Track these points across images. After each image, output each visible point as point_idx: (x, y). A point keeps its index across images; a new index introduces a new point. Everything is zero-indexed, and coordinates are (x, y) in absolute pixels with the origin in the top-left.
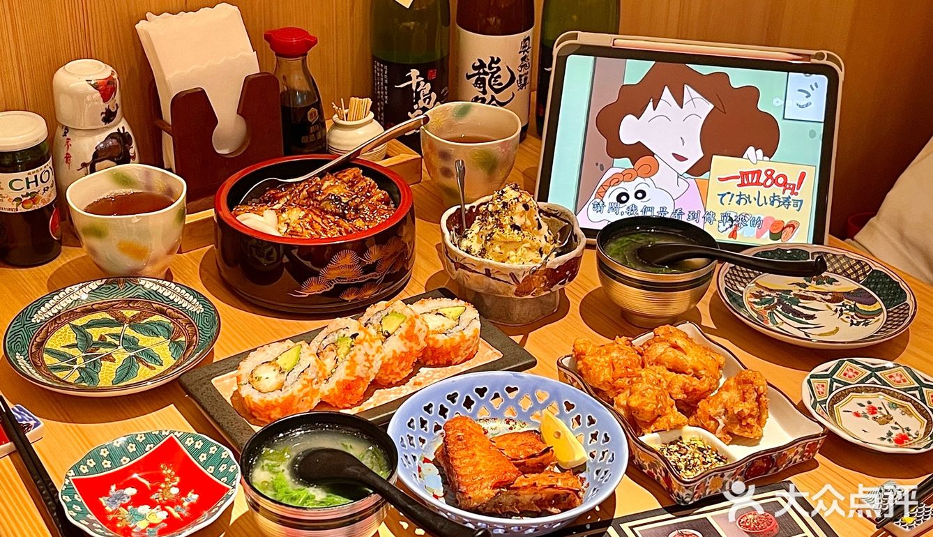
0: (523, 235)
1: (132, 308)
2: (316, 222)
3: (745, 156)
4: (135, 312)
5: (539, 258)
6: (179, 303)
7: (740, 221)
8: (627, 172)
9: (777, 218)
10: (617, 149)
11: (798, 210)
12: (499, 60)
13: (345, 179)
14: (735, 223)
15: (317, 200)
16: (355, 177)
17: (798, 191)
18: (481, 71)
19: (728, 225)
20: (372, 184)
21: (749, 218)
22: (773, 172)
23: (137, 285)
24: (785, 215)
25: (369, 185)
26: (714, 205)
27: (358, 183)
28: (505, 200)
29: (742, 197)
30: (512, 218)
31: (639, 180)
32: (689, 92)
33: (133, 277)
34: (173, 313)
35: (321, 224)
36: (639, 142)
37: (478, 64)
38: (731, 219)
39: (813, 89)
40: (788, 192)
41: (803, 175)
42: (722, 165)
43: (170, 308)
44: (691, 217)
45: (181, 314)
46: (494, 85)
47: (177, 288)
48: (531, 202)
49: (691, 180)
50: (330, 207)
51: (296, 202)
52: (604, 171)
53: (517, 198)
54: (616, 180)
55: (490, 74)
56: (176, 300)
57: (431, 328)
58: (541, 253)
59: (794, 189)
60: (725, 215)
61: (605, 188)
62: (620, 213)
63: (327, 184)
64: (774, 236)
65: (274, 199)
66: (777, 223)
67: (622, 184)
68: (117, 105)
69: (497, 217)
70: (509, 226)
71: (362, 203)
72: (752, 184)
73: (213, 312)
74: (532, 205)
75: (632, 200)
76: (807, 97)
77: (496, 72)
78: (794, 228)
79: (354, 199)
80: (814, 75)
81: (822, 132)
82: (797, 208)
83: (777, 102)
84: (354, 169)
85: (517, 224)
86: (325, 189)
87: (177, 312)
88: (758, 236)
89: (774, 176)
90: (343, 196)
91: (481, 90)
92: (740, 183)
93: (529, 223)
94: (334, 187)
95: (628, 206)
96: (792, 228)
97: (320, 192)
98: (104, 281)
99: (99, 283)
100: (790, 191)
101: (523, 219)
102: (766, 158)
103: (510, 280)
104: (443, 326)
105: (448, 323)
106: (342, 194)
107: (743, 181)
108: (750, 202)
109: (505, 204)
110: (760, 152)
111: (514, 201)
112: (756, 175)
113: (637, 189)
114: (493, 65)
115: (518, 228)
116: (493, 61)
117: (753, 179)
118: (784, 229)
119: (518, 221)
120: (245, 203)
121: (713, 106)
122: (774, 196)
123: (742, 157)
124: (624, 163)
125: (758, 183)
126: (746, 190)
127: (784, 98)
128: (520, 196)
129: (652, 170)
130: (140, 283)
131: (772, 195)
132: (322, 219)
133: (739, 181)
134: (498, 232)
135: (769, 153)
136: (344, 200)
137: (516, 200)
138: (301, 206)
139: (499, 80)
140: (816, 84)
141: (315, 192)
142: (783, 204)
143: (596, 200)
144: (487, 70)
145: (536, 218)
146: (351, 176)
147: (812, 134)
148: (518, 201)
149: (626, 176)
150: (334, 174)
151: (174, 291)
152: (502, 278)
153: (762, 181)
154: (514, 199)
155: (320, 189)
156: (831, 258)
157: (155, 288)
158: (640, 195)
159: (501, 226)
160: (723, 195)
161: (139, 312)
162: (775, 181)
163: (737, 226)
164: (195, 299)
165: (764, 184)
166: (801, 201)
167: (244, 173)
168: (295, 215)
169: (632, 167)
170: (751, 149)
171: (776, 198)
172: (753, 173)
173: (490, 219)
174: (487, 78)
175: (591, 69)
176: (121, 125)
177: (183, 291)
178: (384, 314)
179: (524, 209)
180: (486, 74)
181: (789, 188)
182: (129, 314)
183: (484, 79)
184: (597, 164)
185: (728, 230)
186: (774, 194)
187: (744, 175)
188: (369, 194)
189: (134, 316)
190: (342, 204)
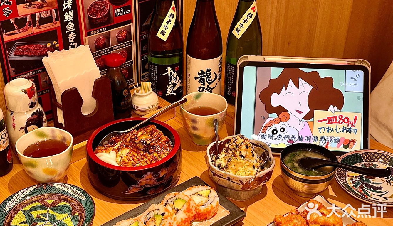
0: (246, 160)
1: (51, 199)
2: (134, 156)
3: (329, 110)
4: (53, 201)
5: (253, 170)
6: (73, 195)
7: (329, 140)
8: (275, 119)
9: (346, 138)
10: (270, 109)
11: (355, 134)
12: (210, 70)
13: (148, 131)
14: (327, 141)
15: (135, 143)
16: (153, 130)
17: (355, 125)
18: (202, 75)
19: (324, 142)
20: (161, 133)
21: (333, 138)
22: (342, 116)
23: (52, 187)
24: (349, 136)
25: (160, 134)
26: (317, 133)
27: (154, 133)
28: (237, 144)
29: (329, 129)
30: (240, 152)
31: (281, 123)
32: (301, 81)
33: (50, 183)
34: (71, 200)
35: (137, 157)
36: (280, 105)
37: (200, 72)
38: (325, 140)
39: (357, 77)
40: (350, 125)
41: (356, 117)
42: (319, 114)
43: (69, 198)
44: (307, 139)
45: (75, 201)
46: (209, 81)
47: (72, 187)
48: (249, 144)
49: (305, 122)
50: (141, 147)
51: (125, 144)
52: (265, 120)
53: (243, 143)
54: (271, 124)
55: (207, 77)
56: (72, 193)
57: (197, 203)
58: (254, 167)
59: (352, 124)
60: (322, 138)
61: (266, 128)
62: (274, 139)
63: (140, 134)
64: (346, 147)
65: (114, 142)
66: (346, 140)
67: (274, 126)
68: (36, 99)
69: (233, 151)
70: (239, 156)
71: (156, 143)
72: (333, 123)
73: (91, 200)
74: (250, 146)
75: (279, 133)
76: (355, 81)
77: (209, 75)
78: (354, 142)
79: (152, 141)
80: (357, 71)
81: (363, 97)
82: (355, 133)
83: (342, 84)
84: (152, 126)
85: (242, 155)
86: (139, 137)
87: (73, 199)
88: (338, 147)
89: (343, 118)
90: (147, 140)
91: (203, 84)
92: (328, 122)
93: (248, 154)
94: (143, 136)
95: (277, 135)
96: (353, 142)
97: (136, 139)
98: (36, 186)
99: (34, 187)
100: (351, 125)
101: (246, 152)
102: (339, 110)
103: (239, 183)
104: (202, 201)
105: (204, 200)
106: (147, 139)
107: (329, 121)
108: (333, 131)
109: (237, 146)
110: (336, 107)
111: (241, 144)
112: (335, 118)
113: (281, 127)
114: (208, 72)
115: (243, 157)
116: (207, 70)
117: (333, 121)
118: (349, 143)
119: (243, 154)
120: (101, 145)
121: (313, 87)
122: (344, 128)
123: (328, 110)
124: (274, 115)
125: (336, 122)
126: (331, 126)
127: (344, 83)
128: (244, 141)
129: (287, 118)
130: (54, 186)
131: (343, 127)
132: (138, 154)
133: (327, 122)
134: (233, 159)
135: (340, 107)
136: (148, 142)
137: (242, 144)
138: (127, 147)
139: (211, 79)
140: (358, 75)
141: (134, 138)
142: (348, 131)
143: (263, 133)
144: (205, 75)
145: (252, 151)
146: (151, 129)
147: (359, 98)
148: (243, 144)
149: (275, 122)
150: (143, 128)
151: (70, 189)
152: (235, 182)
153: (337, 121)
154: (241, 143)
155: (136, 137)
156: (370, 155)
157: (61, 188)
158: (282, 130)
159: (235, 156)
160: (321, 128)
161: (54, 200)
162: (344, 121)
163: (328, 142)
164: (81, 193)
165: (339, 122)
166: (356, 130)
167: (99, 130)
168: (125, 152)
169: (278, 117)
170: (331, 106)
171: (345, 129)
172: (333, 117)
173: (230, 152)
174: (205, 78)
175: (255, 73)
176: (38, 108)
177: (75, 189)
178: (174, 199)
179: (246, 148)
180: (205, 76)
181: (350, 124)
182: (50, 202)
183: (204, 79)
184: (261, 117)
185: (324, 145)
186: (344, 127)
187: (329, 118)
188: (159, 138)
189: (52, 203)
190: (147, 145)
